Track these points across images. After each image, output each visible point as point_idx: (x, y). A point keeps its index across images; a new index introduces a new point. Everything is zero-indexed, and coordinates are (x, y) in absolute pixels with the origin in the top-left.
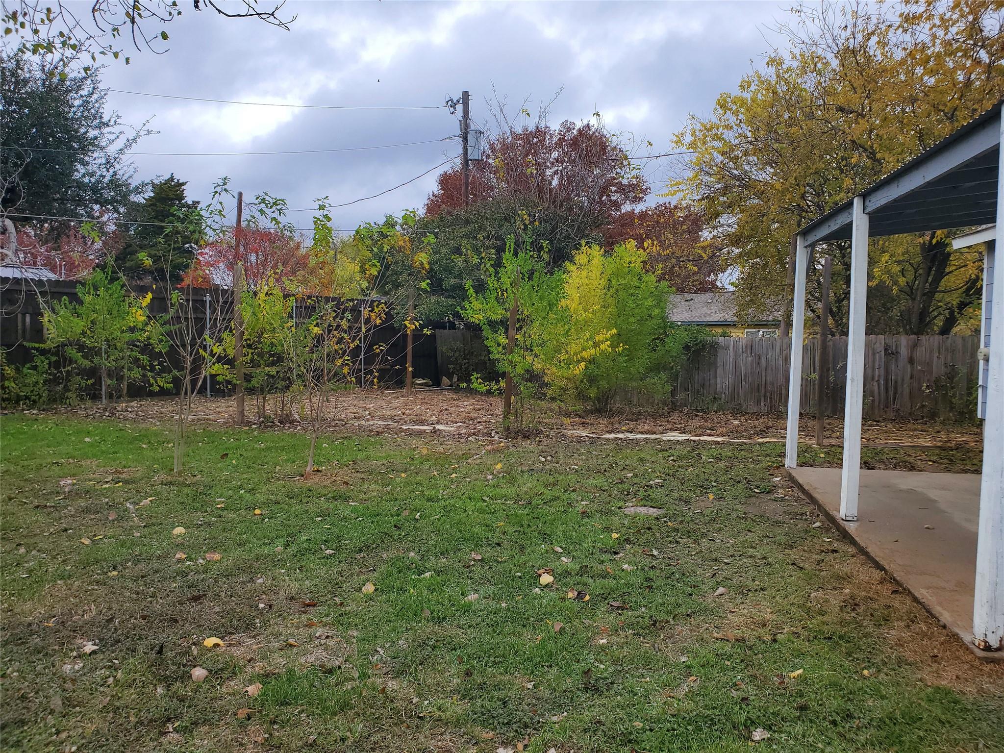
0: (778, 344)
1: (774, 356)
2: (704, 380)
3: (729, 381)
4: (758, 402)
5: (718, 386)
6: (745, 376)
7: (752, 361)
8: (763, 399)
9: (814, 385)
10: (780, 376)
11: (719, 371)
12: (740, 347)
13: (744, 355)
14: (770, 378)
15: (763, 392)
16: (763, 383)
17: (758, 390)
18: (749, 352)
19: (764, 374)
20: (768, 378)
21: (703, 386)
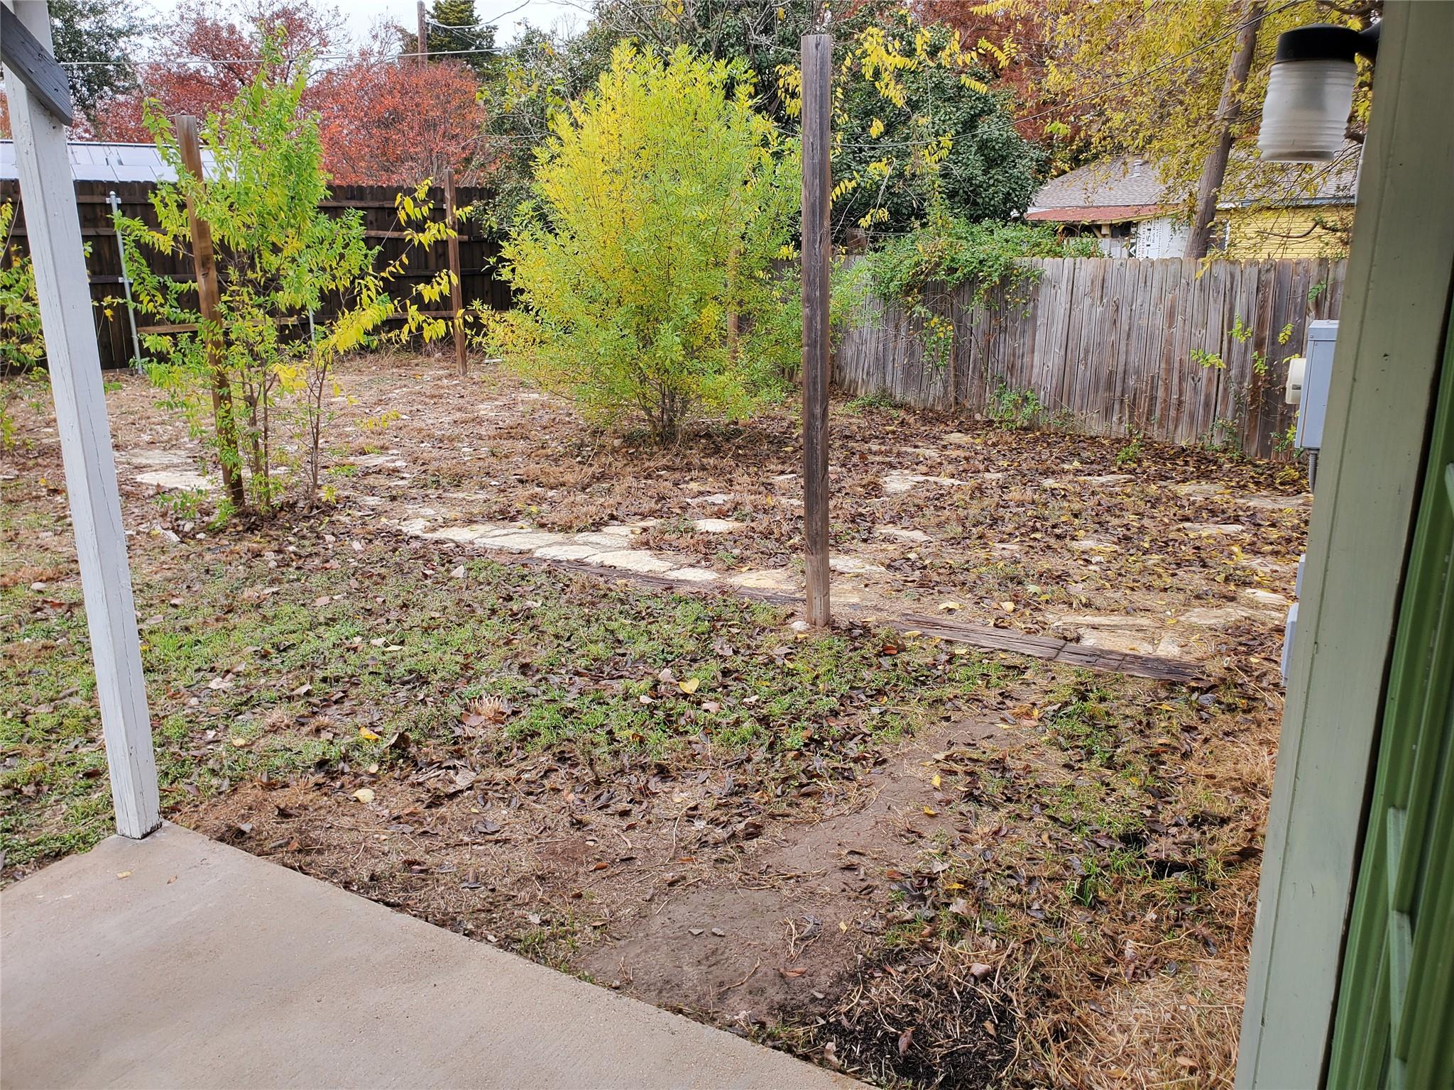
0: (1156, 276)
1: (1146, 306)
2: (1014, 355)
3: (1054, 359)
4: (1108, 412)
5: (1036, 371)
6: (1087, 351)
7: (1103, 314)
8: (1117, 407)
9: (1228, 380)
10: (1156, 353)
11: (1040, 336)
12: (1081, 282)
13: (1088, 301)
14: (1134, 359)
15: (1119, 389)
16: (1121, 369)
17: (1110, 386)
18: (1098, 294)
19: (1123, 348)
20: (1131, 358)
21: (1011, 368)
